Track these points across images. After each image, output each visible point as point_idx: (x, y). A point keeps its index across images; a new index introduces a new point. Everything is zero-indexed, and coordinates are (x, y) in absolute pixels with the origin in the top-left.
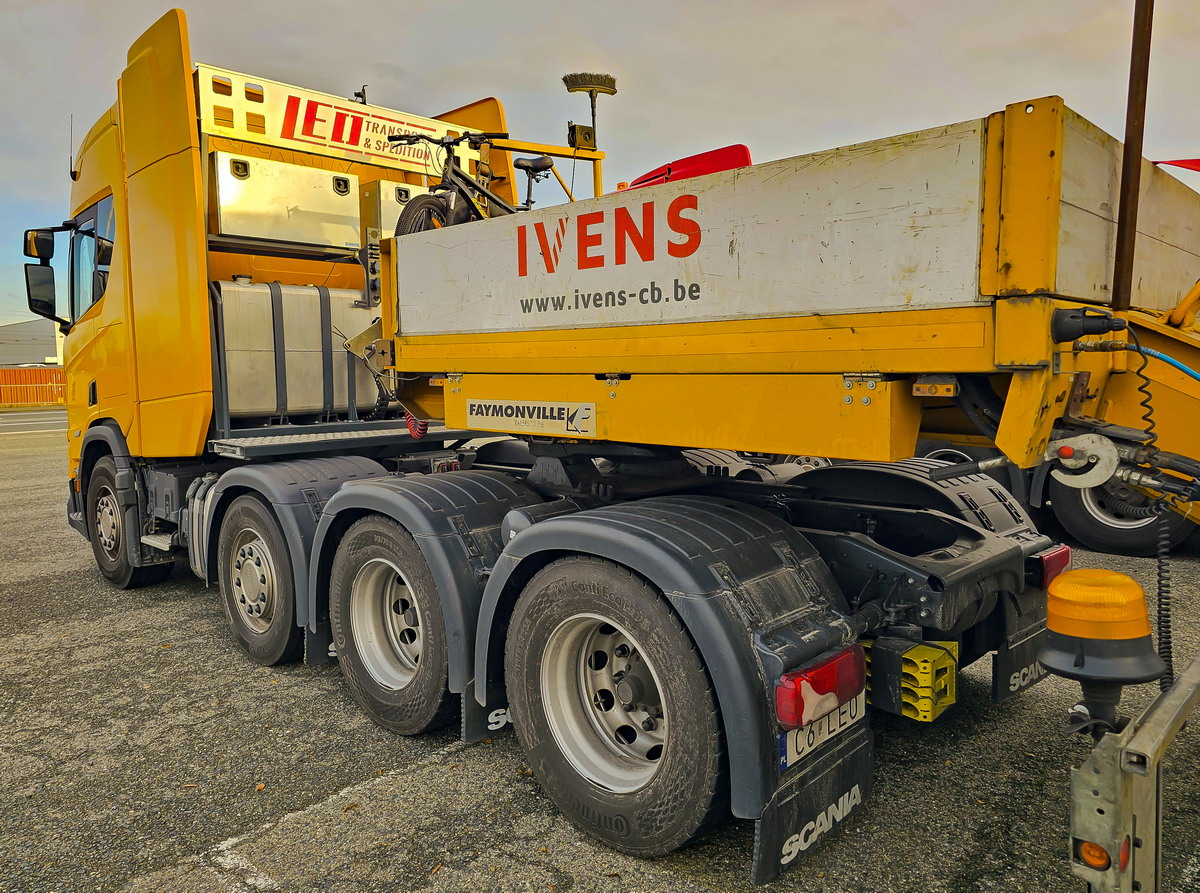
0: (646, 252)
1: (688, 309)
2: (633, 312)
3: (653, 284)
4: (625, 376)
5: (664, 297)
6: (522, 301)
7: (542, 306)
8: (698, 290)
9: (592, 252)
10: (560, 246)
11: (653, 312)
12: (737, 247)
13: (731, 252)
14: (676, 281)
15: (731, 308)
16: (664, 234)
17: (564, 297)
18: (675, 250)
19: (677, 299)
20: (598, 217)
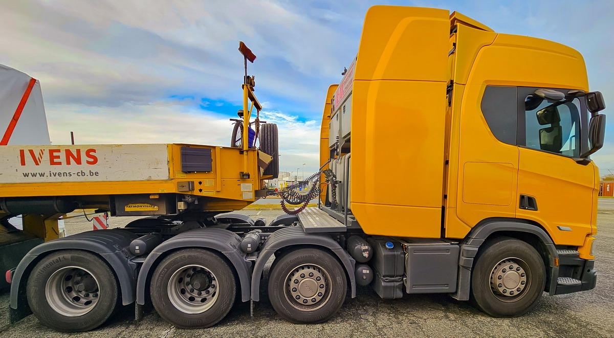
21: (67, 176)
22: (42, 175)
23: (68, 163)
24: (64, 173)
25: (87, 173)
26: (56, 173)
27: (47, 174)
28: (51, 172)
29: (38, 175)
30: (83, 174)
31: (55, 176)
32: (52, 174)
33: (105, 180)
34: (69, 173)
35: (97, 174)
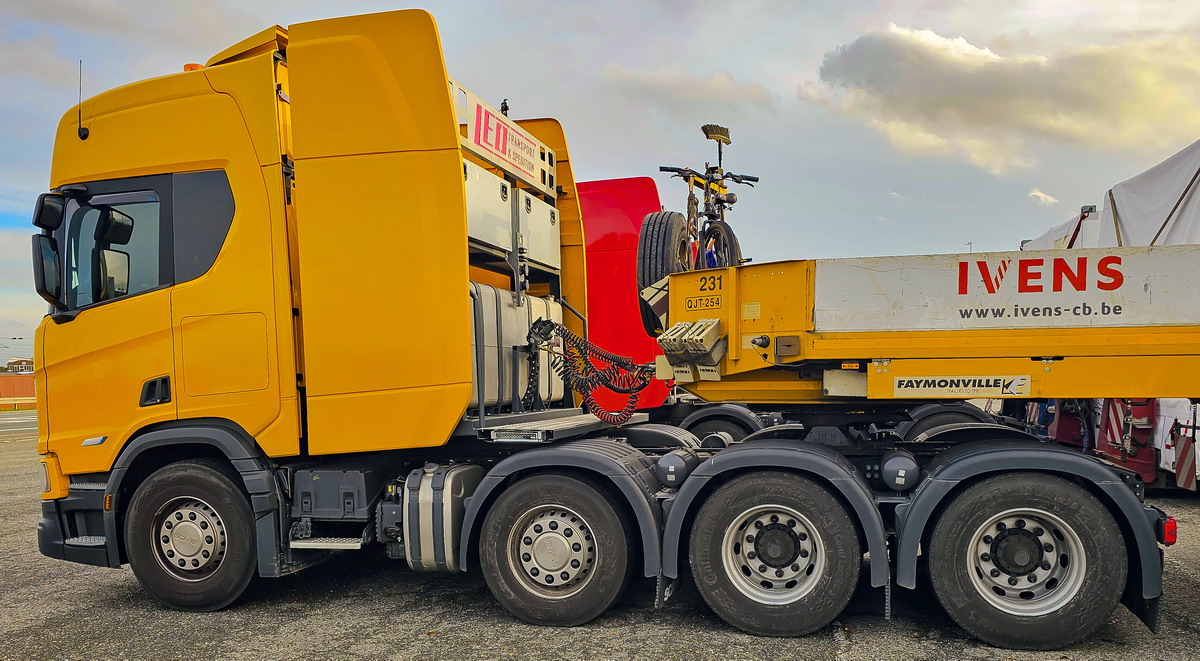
0: (1080, 283)
1: (1111, 320)
2: (1067, 320)
3: (1084, 304)
4: (1061, 358)
5: (1093, 312)
6: (961, 311)
7: (982, 314)
8: (1120, 309)
9: (1031, 282)
10: (1002, 277)
11: (1083, 321)
12: (1150, 288)
13: (1146, 290)
14: (1103, 304)
15: (1145, 321)
16: (1093, 276)
17: (1003, 310)
18: (1101, 285)
19: (1103, 313)
20: (1040, 262)
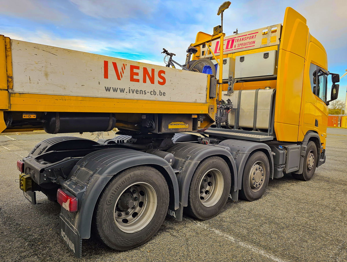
21: (142, 94)
22: (122, 91)
23: (145, 81)
24: (140, 91)
25: (158, 93)
26: (134, 90)
27: (127, 90)
28: (131, 89)
29: (119, 90)
30: (155, 93)
31: (133, 93)
32: (131, 91)
33: (169, 100)
34: (144, 91)
35: (164, 94)
